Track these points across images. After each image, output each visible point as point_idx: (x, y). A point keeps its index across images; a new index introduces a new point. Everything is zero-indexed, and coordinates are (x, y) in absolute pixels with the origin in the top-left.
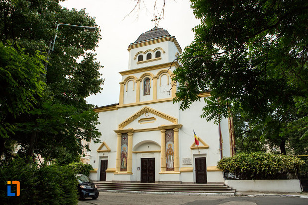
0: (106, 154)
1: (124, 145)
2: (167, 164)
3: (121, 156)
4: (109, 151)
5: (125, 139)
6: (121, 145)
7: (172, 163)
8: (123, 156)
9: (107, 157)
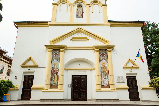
0: (32, 70)
1: (55, 61)
2: (102, 82)
3: (51, 72)
4: (37, 67)
5: (56, 55)
6: (52, 61)
7: (107, 81)
8: (54, 72)
9: (33, 72)
